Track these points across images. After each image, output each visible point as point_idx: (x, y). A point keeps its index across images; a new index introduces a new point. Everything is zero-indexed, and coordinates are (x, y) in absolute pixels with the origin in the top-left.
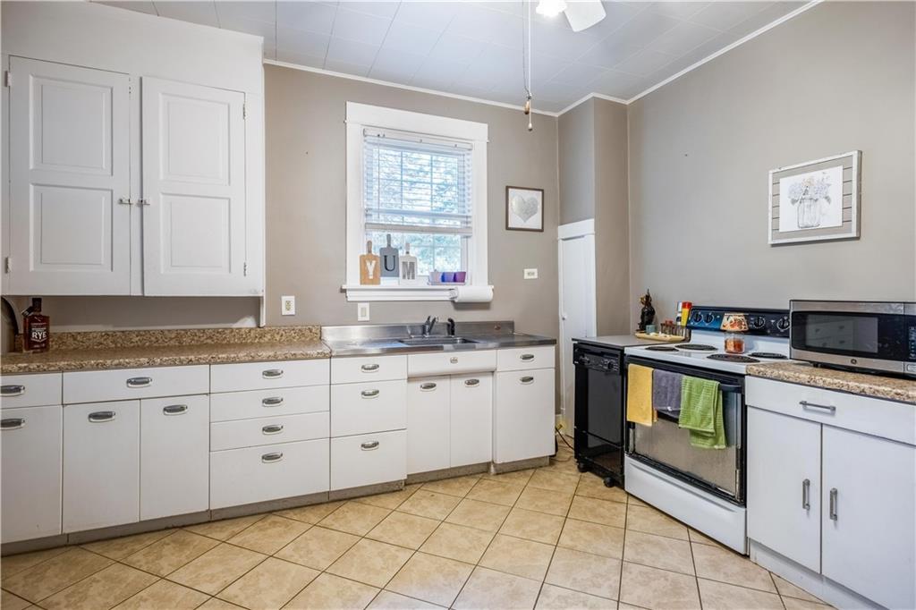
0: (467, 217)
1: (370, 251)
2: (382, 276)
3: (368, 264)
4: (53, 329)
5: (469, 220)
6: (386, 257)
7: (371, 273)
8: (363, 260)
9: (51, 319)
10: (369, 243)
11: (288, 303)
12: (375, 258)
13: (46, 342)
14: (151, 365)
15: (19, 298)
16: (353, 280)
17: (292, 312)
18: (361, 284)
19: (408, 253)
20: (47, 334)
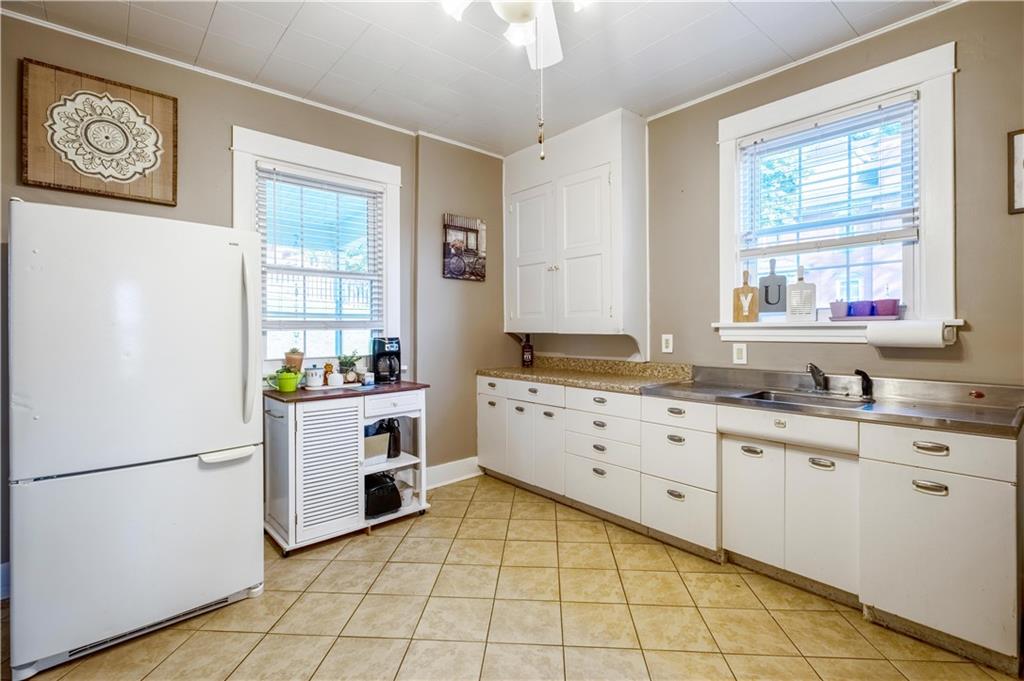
0: (914, 210)
1: (745, 283)
2: (760, 311)
3: (743, 298)
4: (537, 353)
5: (916, 214)
6: (767, 287)
7: (746, 308)
8: (737, 293)
9: (534, 348)
10: (746, 274)
11: (667, 341)
12: (753, 290)
13: (531, 361)
14: (538, 381)
15: (522, 334)
16: (726, 317)
17: (670, 350)
18: (734, 321)
19: (801, 279)
20: (532, 357)
